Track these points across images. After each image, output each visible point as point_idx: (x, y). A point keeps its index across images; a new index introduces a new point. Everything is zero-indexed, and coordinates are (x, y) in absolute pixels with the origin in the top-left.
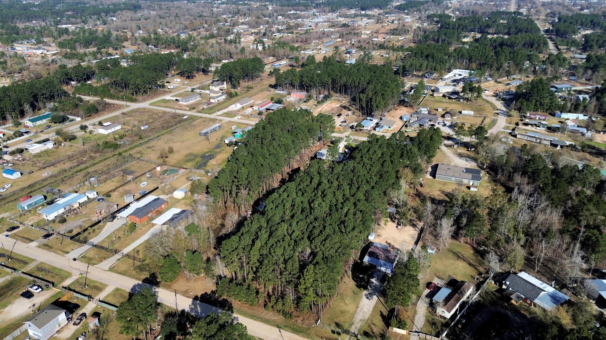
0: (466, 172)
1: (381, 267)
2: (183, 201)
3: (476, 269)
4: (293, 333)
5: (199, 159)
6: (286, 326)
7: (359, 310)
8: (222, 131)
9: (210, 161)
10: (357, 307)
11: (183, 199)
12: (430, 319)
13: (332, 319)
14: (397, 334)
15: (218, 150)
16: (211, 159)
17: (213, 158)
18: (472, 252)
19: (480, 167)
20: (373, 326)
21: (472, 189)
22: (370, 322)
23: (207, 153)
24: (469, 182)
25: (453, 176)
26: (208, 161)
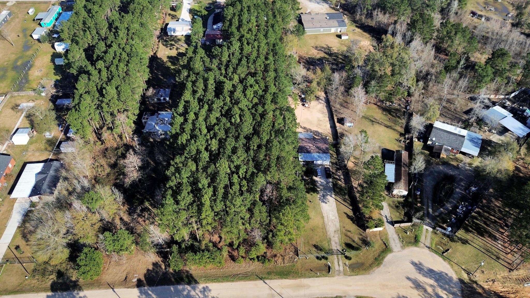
0: (330, 19)
1: (317, 161)
2: (32, 147)
3: (394, 130)
4: (282, 278)
5: (11, 74)
6: (269, 273)
7: (326, 220)
8: (17, 20)
9: (30, 72)
10: (323, 217)
11: (30, 143)
12: (391, 203)
13: (308, 242)
14: (375, 234)
15: (30, 53)
16: (29, 69)
17: (31, 66)
18: (380, 111)
19: (333, 8)
20: (349, 234)
21: (344, 38)
22: (344, 231)
23: (16, 60)
24: (337, 29)
25: (321, 27)
26: (27, 73)
